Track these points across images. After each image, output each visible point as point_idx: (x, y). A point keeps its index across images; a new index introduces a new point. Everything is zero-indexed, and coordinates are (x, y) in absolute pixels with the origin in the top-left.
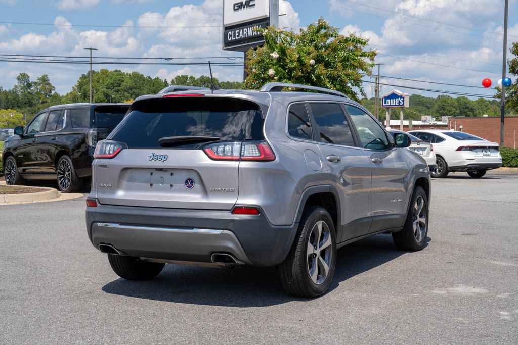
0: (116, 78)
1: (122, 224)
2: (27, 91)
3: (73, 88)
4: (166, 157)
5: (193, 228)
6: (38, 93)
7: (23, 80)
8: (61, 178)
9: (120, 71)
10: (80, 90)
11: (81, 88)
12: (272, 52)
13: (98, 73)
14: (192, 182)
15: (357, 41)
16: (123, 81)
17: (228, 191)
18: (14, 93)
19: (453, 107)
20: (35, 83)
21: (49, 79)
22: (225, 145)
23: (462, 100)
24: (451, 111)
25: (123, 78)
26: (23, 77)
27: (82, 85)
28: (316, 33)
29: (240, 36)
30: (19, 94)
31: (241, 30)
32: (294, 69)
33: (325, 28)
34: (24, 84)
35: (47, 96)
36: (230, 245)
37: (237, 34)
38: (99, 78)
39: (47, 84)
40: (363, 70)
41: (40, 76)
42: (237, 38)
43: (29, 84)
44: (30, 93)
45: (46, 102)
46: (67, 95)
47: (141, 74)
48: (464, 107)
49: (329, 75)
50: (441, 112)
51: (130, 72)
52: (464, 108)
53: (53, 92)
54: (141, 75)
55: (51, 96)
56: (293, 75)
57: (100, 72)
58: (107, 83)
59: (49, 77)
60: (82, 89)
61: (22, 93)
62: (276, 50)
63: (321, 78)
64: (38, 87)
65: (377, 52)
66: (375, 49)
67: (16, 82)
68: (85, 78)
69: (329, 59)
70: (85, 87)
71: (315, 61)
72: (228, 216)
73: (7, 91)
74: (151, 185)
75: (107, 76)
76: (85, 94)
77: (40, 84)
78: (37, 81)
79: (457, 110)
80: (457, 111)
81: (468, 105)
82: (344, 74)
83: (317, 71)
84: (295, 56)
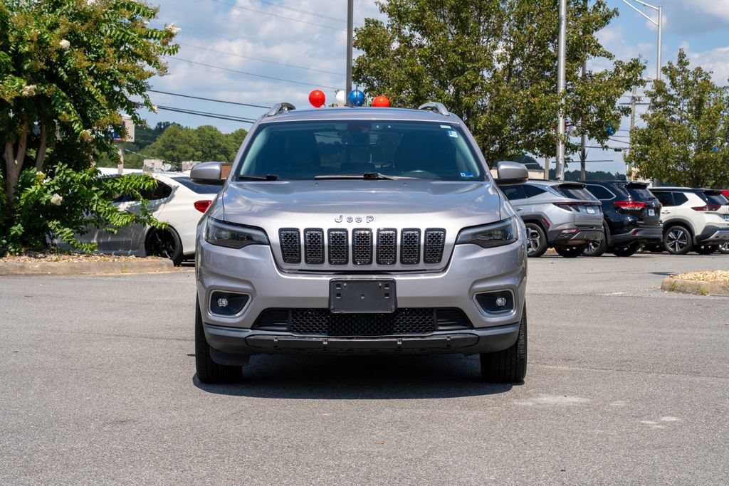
19: (191, 145)
23: (207, 131)
24: (186, 152)
32: (28, 54)
40: (150, 63)
48: (211, 145)
49: (92, 70)
50: (168, 153)
52: (209, 147)
56: (26, 67)
63: (78, 74)
65: (175, 30)
69: (89, 40)
71: (71, 42)
79: (197, 151)
80: (197, 153)
81: (218, 142)
82: (118, 69)
83: (72, 62)
84: (33, 32)
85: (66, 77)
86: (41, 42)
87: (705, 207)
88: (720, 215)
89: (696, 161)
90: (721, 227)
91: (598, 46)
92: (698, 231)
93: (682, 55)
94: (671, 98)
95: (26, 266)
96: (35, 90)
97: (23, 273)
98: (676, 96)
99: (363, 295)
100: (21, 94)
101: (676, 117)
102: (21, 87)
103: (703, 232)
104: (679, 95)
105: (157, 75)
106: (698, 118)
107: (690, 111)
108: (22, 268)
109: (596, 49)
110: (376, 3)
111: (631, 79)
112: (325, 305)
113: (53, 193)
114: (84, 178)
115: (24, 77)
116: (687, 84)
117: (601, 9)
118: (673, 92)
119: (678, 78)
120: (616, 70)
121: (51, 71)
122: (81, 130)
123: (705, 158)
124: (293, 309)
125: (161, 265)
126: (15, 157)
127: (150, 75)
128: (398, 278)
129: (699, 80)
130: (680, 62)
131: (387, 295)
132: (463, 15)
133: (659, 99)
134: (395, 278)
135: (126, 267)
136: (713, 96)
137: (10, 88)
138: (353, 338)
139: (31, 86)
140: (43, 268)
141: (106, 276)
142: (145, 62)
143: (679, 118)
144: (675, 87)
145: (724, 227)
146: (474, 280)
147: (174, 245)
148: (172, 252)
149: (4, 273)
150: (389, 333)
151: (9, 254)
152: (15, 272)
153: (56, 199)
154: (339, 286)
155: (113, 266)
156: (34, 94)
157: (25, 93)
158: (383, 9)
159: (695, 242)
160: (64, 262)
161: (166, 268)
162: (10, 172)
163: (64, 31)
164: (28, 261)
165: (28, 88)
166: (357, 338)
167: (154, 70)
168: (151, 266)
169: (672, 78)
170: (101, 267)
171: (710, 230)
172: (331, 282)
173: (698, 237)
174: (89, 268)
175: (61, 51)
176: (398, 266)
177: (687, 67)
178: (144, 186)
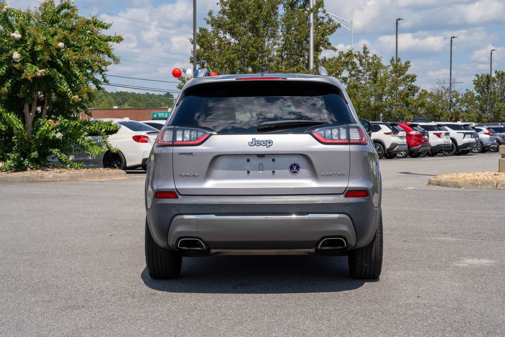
1: (217, 214)
4: (270, 142)
5: (307, 214)
12: (13, 32)
14: (298, 167)
15: (99, 25)
17: (339, 175)
22: (331, 130)
28: (57, 13)
32: (40, 52)
33: (68, 8)
36: (344, 228)
40: (109, 56)
56: (38, 59)
62: (16, 29)
63: (69, 63)
65: (123, 37)
66: (121, 34)
72: (341, 199)
74: (248, 172)
82: (91, 60)
83: (66, 56)
84: (42, 38)
85: (62, 64)
86: (47, 44)
87: (391, 133)
88: (399, 137)
89: (375, 107)
90: (399, 144)
91: (329, 44)
92: (388, 146)
93: (365, 48)
94: (360, 71)
95: (44, 176)
96: (44, 72)
97: (42, 180)
98: (363, 71)
100: (36, 75)
101: (363, 82)
102: (36, 71)
103: (391, 146)
104: (364, 70)
105: (113, 64)
106: (375, 82)
107: (370, 79)
108: (42, 177)
109: (328, 45)
110: (204, 19)
111: (348, 62)
113: (56, 132)
114: (77, 124)
115: (38, 65)
116: (369, 64)
117: (331, 23)
118: (361, 68)
119: (363, 60)
120: (339, 57)
121: (52, 61)
122: (72, 96)
123: (380, 105)
125: (121, 174)
126: (30, 111)
127: (110, 64)
129: (375, 61)
130: (364, 52)
132: (257, 26)
133: (353, 72)
135: (102, 175)
136: (382, 70)
137: (30, 72)
139: (42, 70)
140: (54, 177)
141: (91, 182)
142: (106, 56)
143: (365, 83)
144: (362, 66)
145: (401, 143)
147: (121, 161)
148: (120, 166)
149: (31, 180)
151: (29, 169)
152: (37, 180)
153: (59, 135)
155: (94, 175)
156: (44, 75)
157: (39, 74)
158: (208, 22)
159: (386, 152)
160: (65, 173)
161: (123, 175)
162: (27, 121)
163: (60, 37)
164: (44, 173)
165: (40, 71)
167: (111, 60)
168: (116, 175)
169: (361, 61)
170: (88, 176)
171: (394, 145)
173: (387, 149)
174: (81, 177)
175: (58, 49)
177: (368, 55)
178: (110, 128)
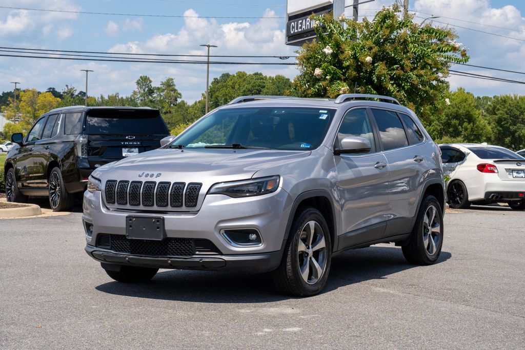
0: (255, 83)
2: (148, 98)
3: (203, 95)
6: (161, 101)
7: (143, 85)
8: (52, 193)
9: (261, 74)
10: (211, 98)
11: (212, 95)
12: (325, 48)
13: (234, 76)
16: (264, 87)
18: (132, 100)
20: (158, 89)
21: (175, 83)
25: (264, 83)
26: (144, 81)
27: (214, 91)
29: (303, 27)
30: (139, 102)
31: (304, 20)
34: (144, 90)
35: (172, 105)
37: (300, 26)
38: (234, 83)
39: (172, 90)
41: (165, 80)
42: (300, 30)
43: (150, 90)
44: (151, 101)
45: (170, 112)
46: (196, 103)
47: (287, 77)
51: (274, 76)
53: (179, 100)
54: (287, 79)
55: (176, 105)
57: (235, 75)
58: (244, 89)
59: (175, 82)
60: (214, 96)
61: (142, 100)
62: (329, 44)
63: (381, 78)
64: (162, 94)
67: (135, 88)
68: (218, 82)
70: (217, 94)
71: (374, 58)
73: (124, 98)
75: (244, 80)
76: (217, 102)
77: (164, 90)
78: (160, 86)
84: (347, 52)
85: (376, 80)
99: (144, 227)
112: (124, 233)
124: (111, 235)
128: (166, 216)
131: (158, 228)
134: (165, 217)
138: (142, 256)
146: (219, 220)
147: (463, 194)
150: (165, 254)
154: (130, 220)
166: (145, 256)
172: (127, 217)
176: (169, 208)
